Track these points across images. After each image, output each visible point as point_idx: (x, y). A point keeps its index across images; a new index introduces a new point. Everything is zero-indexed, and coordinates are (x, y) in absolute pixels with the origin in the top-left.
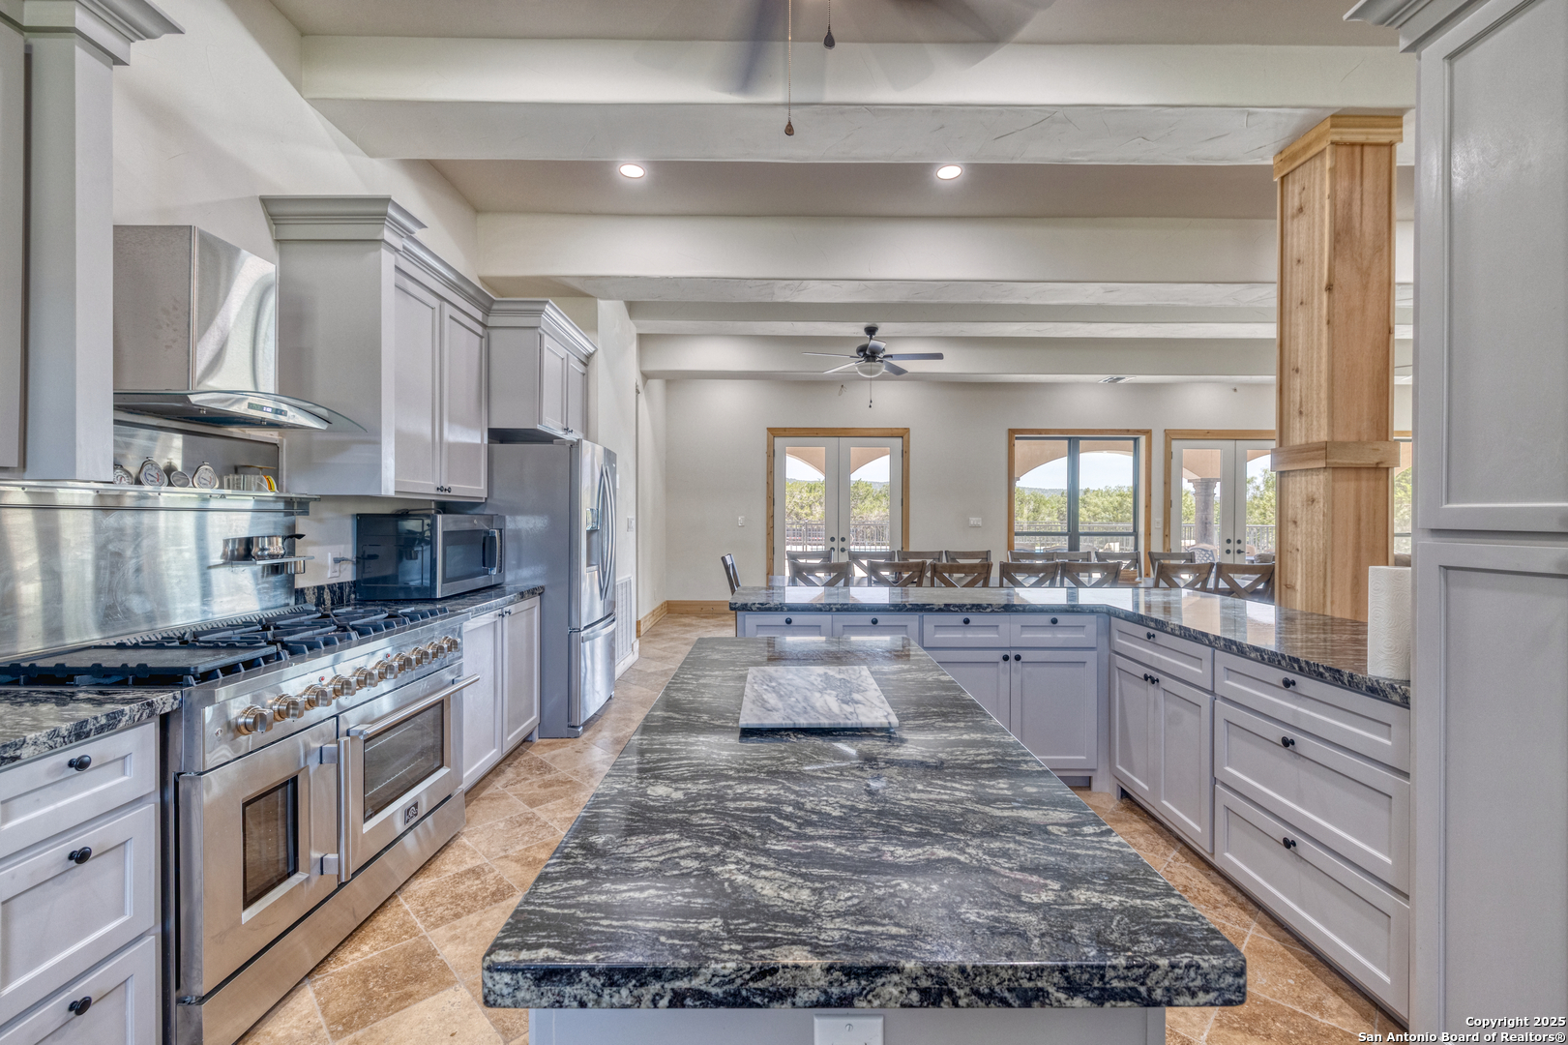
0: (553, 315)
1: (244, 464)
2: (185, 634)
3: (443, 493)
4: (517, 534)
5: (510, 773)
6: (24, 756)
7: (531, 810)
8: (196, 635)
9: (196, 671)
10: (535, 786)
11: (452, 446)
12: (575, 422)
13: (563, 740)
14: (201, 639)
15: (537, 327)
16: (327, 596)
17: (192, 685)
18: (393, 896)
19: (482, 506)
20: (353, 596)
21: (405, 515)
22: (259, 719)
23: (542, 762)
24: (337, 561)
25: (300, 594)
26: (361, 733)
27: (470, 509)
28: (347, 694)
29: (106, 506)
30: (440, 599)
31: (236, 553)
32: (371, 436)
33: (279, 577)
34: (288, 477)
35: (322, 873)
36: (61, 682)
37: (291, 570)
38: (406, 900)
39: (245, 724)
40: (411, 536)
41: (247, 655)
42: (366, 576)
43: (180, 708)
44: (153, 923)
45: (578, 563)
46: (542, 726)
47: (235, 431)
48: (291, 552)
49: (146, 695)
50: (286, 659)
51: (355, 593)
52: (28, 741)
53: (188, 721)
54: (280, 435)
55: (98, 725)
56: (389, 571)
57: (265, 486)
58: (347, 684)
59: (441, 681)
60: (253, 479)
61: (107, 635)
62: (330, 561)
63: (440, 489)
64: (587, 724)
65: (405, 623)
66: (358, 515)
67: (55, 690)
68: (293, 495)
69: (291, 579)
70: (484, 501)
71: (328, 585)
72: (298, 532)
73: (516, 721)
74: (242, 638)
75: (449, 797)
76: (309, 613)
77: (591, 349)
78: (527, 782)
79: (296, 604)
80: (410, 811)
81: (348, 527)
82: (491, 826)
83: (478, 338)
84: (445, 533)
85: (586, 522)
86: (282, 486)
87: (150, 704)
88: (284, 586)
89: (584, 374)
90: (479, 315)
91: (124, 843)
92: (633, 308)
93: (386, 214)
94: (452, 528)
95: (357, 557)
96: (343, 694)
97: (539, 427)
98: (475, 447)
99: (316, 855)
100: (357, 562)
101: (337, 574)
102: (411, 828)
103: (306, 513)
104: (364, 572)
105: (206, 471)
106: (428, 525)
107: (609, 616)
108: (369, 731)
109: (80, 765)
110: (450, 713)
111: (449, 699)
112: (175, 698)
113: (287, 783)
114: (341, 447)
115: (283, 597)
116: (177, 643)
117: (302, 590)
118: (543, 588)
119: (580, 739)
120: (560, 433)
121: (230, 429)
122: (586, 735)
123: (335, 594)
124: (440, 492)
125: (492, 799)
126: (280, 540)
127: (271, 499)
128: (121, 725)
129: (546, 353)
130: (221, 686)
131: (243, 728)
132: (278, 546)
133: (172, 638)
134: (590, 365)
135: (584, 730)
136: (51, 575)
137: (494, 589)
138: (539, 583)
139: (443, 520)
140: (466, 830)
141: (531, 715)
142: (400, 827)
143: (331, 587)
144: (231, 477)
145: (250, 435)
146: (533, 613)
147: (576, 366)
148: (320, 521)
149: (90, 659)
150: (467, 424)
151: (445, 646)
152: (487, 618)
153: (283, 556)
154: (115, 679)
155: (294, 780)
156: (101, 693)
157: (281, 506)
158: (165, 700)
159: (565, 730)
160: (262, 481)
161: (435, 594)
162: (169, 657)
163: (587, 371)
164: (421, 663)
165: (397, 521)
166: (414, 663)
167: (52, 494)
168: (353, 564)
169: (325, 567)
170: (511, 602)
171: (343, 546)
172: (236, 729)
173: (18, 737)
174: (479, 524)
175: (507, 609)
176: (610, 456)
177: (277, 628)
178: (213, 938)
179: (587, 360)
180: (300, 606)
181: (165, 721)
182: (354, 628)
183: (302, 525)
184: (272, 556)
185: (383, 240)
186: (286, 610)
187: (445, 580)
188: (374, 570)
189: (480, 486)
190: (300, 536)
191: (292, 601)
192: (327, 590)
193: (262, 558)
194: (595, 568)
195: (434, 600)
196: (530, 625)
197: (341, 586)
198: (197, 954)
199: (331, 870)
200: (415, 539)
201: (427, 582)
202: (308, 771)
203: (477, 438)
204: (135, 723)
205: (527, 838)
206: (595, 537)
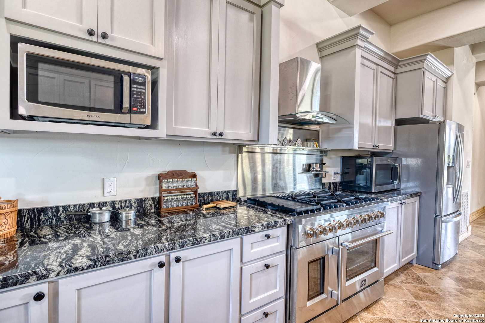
0: (431, 60)
1: (309, 138)
2: (293, 195)
3: (376, 148)
4: (407, 166)
5: (402, 277)
6: (256, 231)
7: (416, 301)
8: (295, 196)
9: (297, 211)
10: (417, 289)
11: (380, 128)
12: (439, 112)
13: (430, 269)
14: (297, 198)
15: (421, 68)
16: (332, 186)
17: (296, 216)
18: (355, 315)
19: (391, 153)
20: (340, 187)
21: (359, 157)
22: (314, 233)
23: (419, 277)
24: (335, 174)
25: (323, 185)
26: (347, 246)
27: (385, 155)
28: (342, 229)
29: (275, 153)
30: (374, 193)
31: (306, 169)
32: (350, 126)
33: (317, 178)
34: (321, 142)
35: (332, 297)
36: (264, 207)
37: (321, 176)
38: (360, 319)
39: (310, 233)
40: (361, 165)
41: (311, 208)
42: (345, 180)
43: (292, 223)
44: (283, 295)
45: (442, 183)
46: (419, 259)
47: (307, 127)
48: (321, 170)
49: (284, 217)
50: (322, 211)
51: (341, 186)
52: (257, 226)
53: (295, 228)
54: (319, 127)
55: (272, 225)
56: (352, 179)
57: (315, 146)
58: (342, 225)
59: (376, 230)
60: (312, 143)
61: (274, 192)
62: (333, 174)
63: (375, 146)
64: (444, 265)
65: (362, 202)
66: (343, 156)
67: (263, 209)
68: (323, 149)
69: (321, 180)
70: (392, 151)
71: (332, 183)
72: (324, 162)
73: (406, 253)
74: (308, 200)
75: (377, 281)
76: (327, 193)
77: (449, 74)
78: (412, 285)
79: (322, 188)
80: (363, 282)
81: (339, 161)
82: (396, 301)
83: (392, 79)
84: (376, 165)
85: (446, 162)
86: (320, 146)
87: (285, 220)
88: (319, 182)
89: (445, 88)
90: (392, 69)
91: (277, 265)
92: (474, 48)
93: (359, 33)
94: (379, 163)
95: (342, 173)
96: (341, 229)
97: (421, 116)
98: (389, 128)
99: (330, 289)
100: (342, 175)
101: (335, 179)
102: (362, 290)
103: (326, 155)
104: (344, 179)
105: (299, 141)
106: (369, 161)
107: (457, 212)
108: (350, 246)
109: (268, 237)
110: (379, 244)
111: (379, 239)
112: (291, 220)
113: (321, 259)
114: (340, 130)
115: (319, 185)
116: (290, 198)
117: (324, 184)
118: (421, 193)
119: (439, 271)
120: (431, 118)
121: (306, 126)
122: (443, 270)
123: (334, 186)
124: (374, 148)
125: (395, 287)
126: (319, 165)
127: (316, 150)
128: (278, 226)
129: (426, 79)
130: (304, 218)
131: (309, 235)
132: (318, 167)
133: (289, 196)
134: (448, 83)
135: (442, 267)
136: (264, 173)
137: (396, 191)
138: (417, 190)
139: (376, 159)
140: (384, 297)
141: (413, 252)
142: (358, 288)
143: (333, 183)
144: (305, 143)
145: (311, 128)
146: (415, 204)
147: (440, 84)
148: (330, 158)
149: (271, 200)
150: (386, 118)
151: (379, 215)
152: (395, 204)
153: (319, 171)
154: (276, 208)
155: (324, 258)
156: (273, 213)
157: (319, 153)
158: (289, 219)
159: (431, 264)
160: (314, 144)
161: (372, 190)
162: (289, 204)
163: (447, 86)
164: (369, 221)
165: (356, 159)
166: (367, 220)
167: (264, 149)
168: (340, 175)
169: (331, 176)
170: (406, 198)
171: (337, 168)
172: (308, 235)
173: (255, 224)
174: (390, 162)
175: (404, 201)
176: (460, 128)
177: (318, 197)
178: (299, 308)
179: (447, 81)
180: (324, 189)
181: (288, 226)
182: (344, 202)
183: (325, 160)
184: (316, 171)
185: (357, 45)
186: (319, 190)
187: (376, 185)
188: (348, 178)
189: (390, 144)
190: (324, 164)
191: (321, 187)
192: (332, 184)
193: (313, 171)
194: (451, 186)
195: (371, 193)
196: (414, 210)
197: (336, 183)
198: (295, 312)
199: (335, 298)
200: (362, 167)
201: (368, 184)
202: (328, 255)
203: (390, 123)
204: (281, 226)
205: (415, 316)
206: (451, 170)
